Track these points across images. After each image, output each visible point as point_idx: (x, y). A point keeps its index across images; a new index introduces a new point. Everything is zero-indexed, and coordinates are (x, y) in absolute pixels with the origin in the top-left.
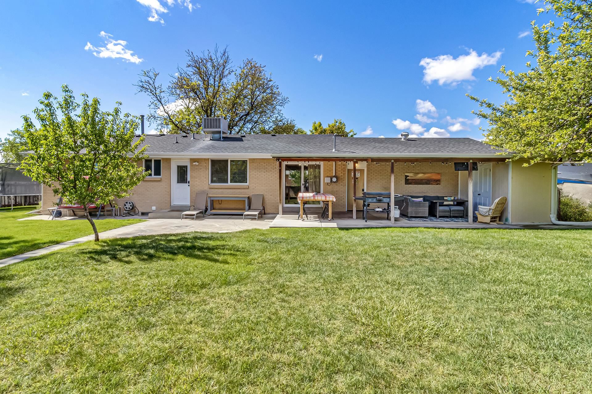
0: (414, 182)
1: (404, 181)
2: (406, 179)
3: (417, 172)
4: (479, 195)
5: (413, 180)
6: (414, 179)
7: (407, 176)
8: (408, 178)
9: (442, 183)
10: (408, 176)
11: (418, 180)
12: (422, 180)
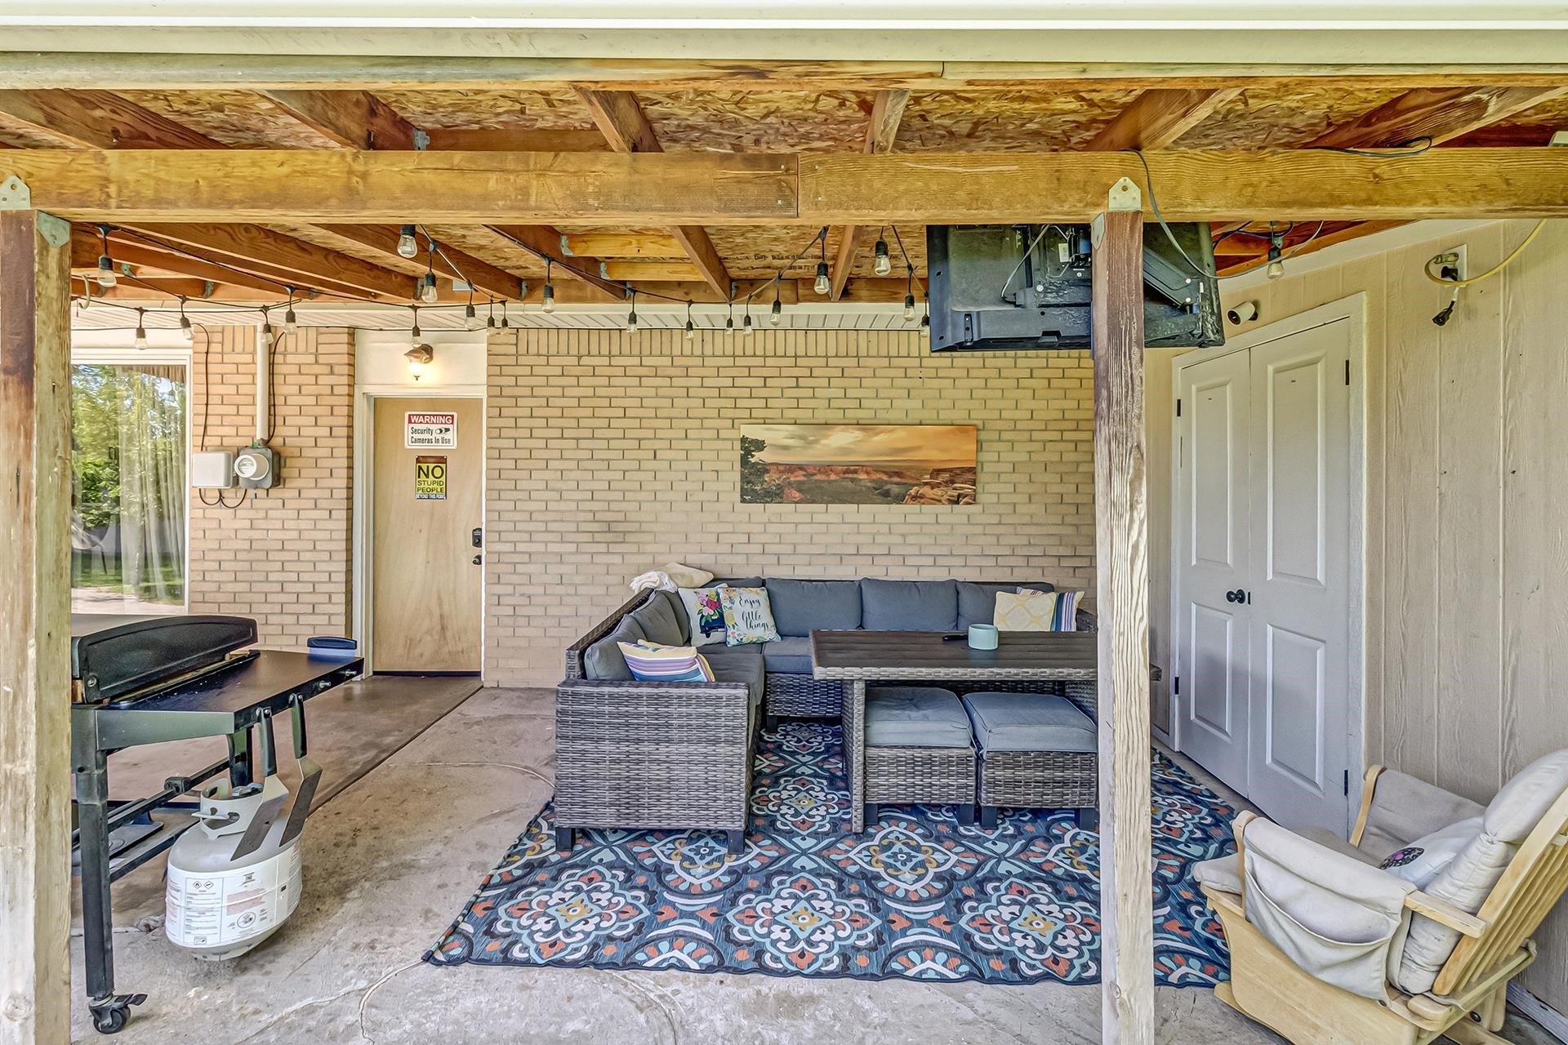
0: (799, 487)
1: (733, 476)
2: (744, 461)
3: (823, 415)
4: (1238, 597)
5: (791, 468)
6: (801, 467)
7: (750, 446)
8: (758, 457)
9: (990, 490)
10: (760, 445)
11: (826, 468)
12: (850, 470)
